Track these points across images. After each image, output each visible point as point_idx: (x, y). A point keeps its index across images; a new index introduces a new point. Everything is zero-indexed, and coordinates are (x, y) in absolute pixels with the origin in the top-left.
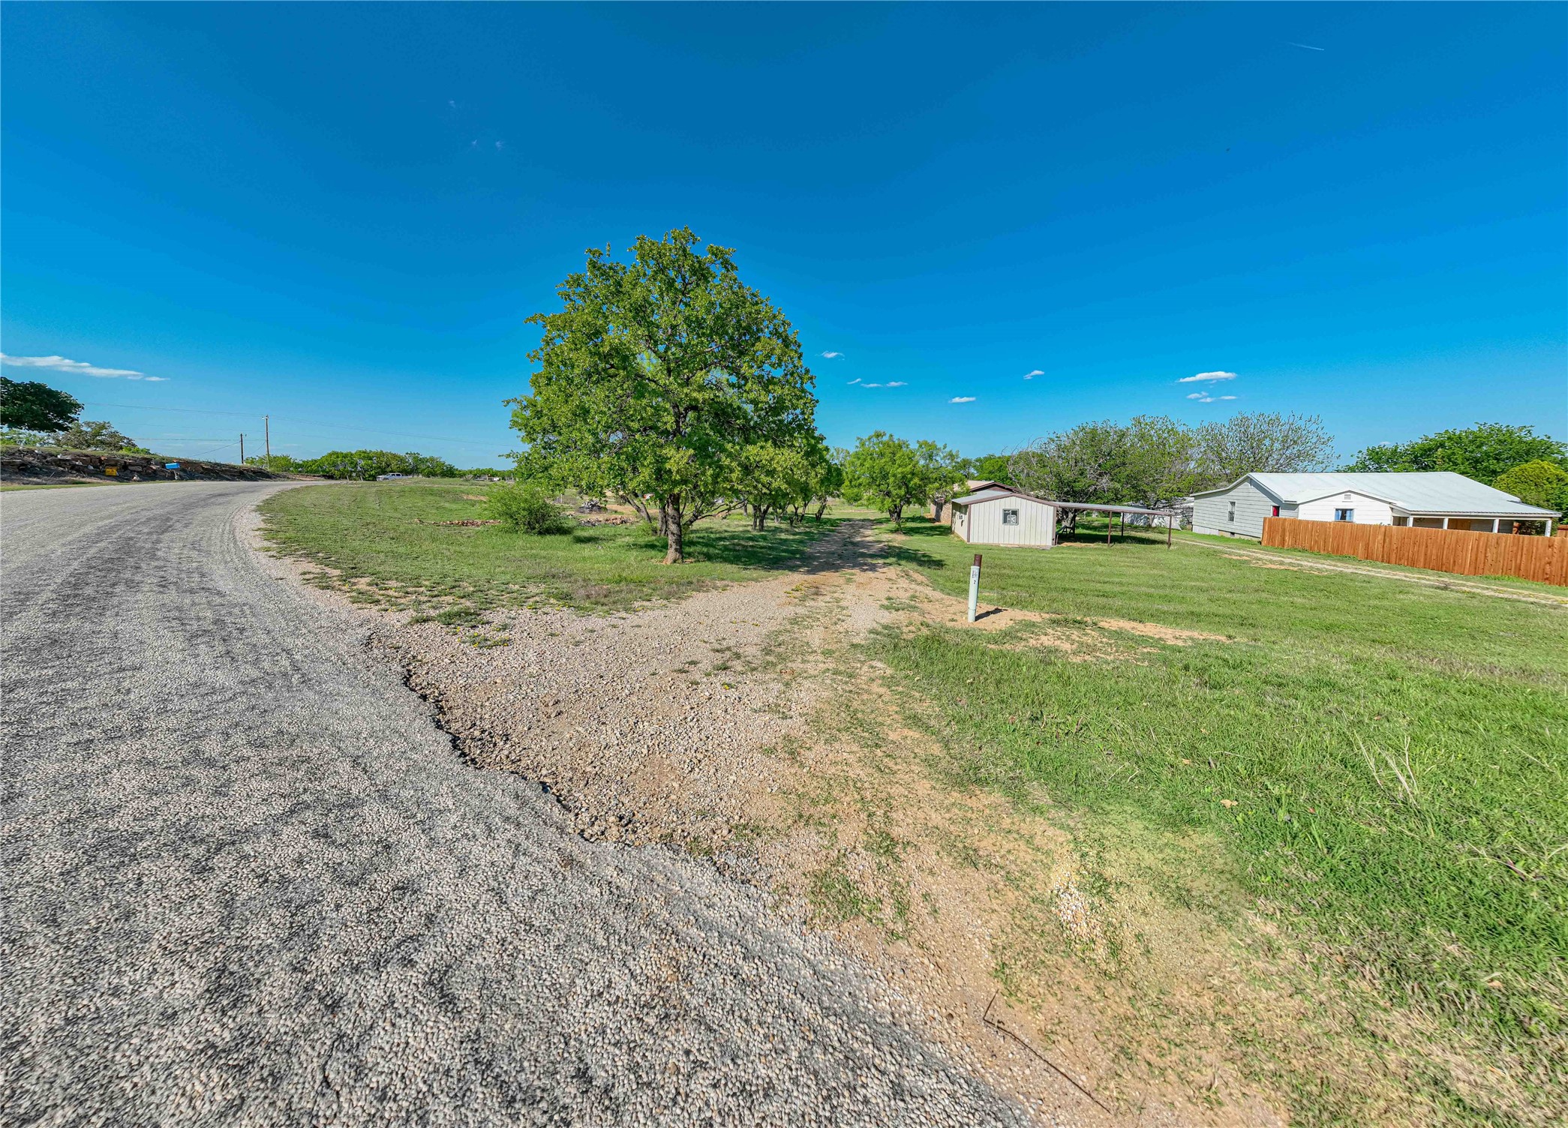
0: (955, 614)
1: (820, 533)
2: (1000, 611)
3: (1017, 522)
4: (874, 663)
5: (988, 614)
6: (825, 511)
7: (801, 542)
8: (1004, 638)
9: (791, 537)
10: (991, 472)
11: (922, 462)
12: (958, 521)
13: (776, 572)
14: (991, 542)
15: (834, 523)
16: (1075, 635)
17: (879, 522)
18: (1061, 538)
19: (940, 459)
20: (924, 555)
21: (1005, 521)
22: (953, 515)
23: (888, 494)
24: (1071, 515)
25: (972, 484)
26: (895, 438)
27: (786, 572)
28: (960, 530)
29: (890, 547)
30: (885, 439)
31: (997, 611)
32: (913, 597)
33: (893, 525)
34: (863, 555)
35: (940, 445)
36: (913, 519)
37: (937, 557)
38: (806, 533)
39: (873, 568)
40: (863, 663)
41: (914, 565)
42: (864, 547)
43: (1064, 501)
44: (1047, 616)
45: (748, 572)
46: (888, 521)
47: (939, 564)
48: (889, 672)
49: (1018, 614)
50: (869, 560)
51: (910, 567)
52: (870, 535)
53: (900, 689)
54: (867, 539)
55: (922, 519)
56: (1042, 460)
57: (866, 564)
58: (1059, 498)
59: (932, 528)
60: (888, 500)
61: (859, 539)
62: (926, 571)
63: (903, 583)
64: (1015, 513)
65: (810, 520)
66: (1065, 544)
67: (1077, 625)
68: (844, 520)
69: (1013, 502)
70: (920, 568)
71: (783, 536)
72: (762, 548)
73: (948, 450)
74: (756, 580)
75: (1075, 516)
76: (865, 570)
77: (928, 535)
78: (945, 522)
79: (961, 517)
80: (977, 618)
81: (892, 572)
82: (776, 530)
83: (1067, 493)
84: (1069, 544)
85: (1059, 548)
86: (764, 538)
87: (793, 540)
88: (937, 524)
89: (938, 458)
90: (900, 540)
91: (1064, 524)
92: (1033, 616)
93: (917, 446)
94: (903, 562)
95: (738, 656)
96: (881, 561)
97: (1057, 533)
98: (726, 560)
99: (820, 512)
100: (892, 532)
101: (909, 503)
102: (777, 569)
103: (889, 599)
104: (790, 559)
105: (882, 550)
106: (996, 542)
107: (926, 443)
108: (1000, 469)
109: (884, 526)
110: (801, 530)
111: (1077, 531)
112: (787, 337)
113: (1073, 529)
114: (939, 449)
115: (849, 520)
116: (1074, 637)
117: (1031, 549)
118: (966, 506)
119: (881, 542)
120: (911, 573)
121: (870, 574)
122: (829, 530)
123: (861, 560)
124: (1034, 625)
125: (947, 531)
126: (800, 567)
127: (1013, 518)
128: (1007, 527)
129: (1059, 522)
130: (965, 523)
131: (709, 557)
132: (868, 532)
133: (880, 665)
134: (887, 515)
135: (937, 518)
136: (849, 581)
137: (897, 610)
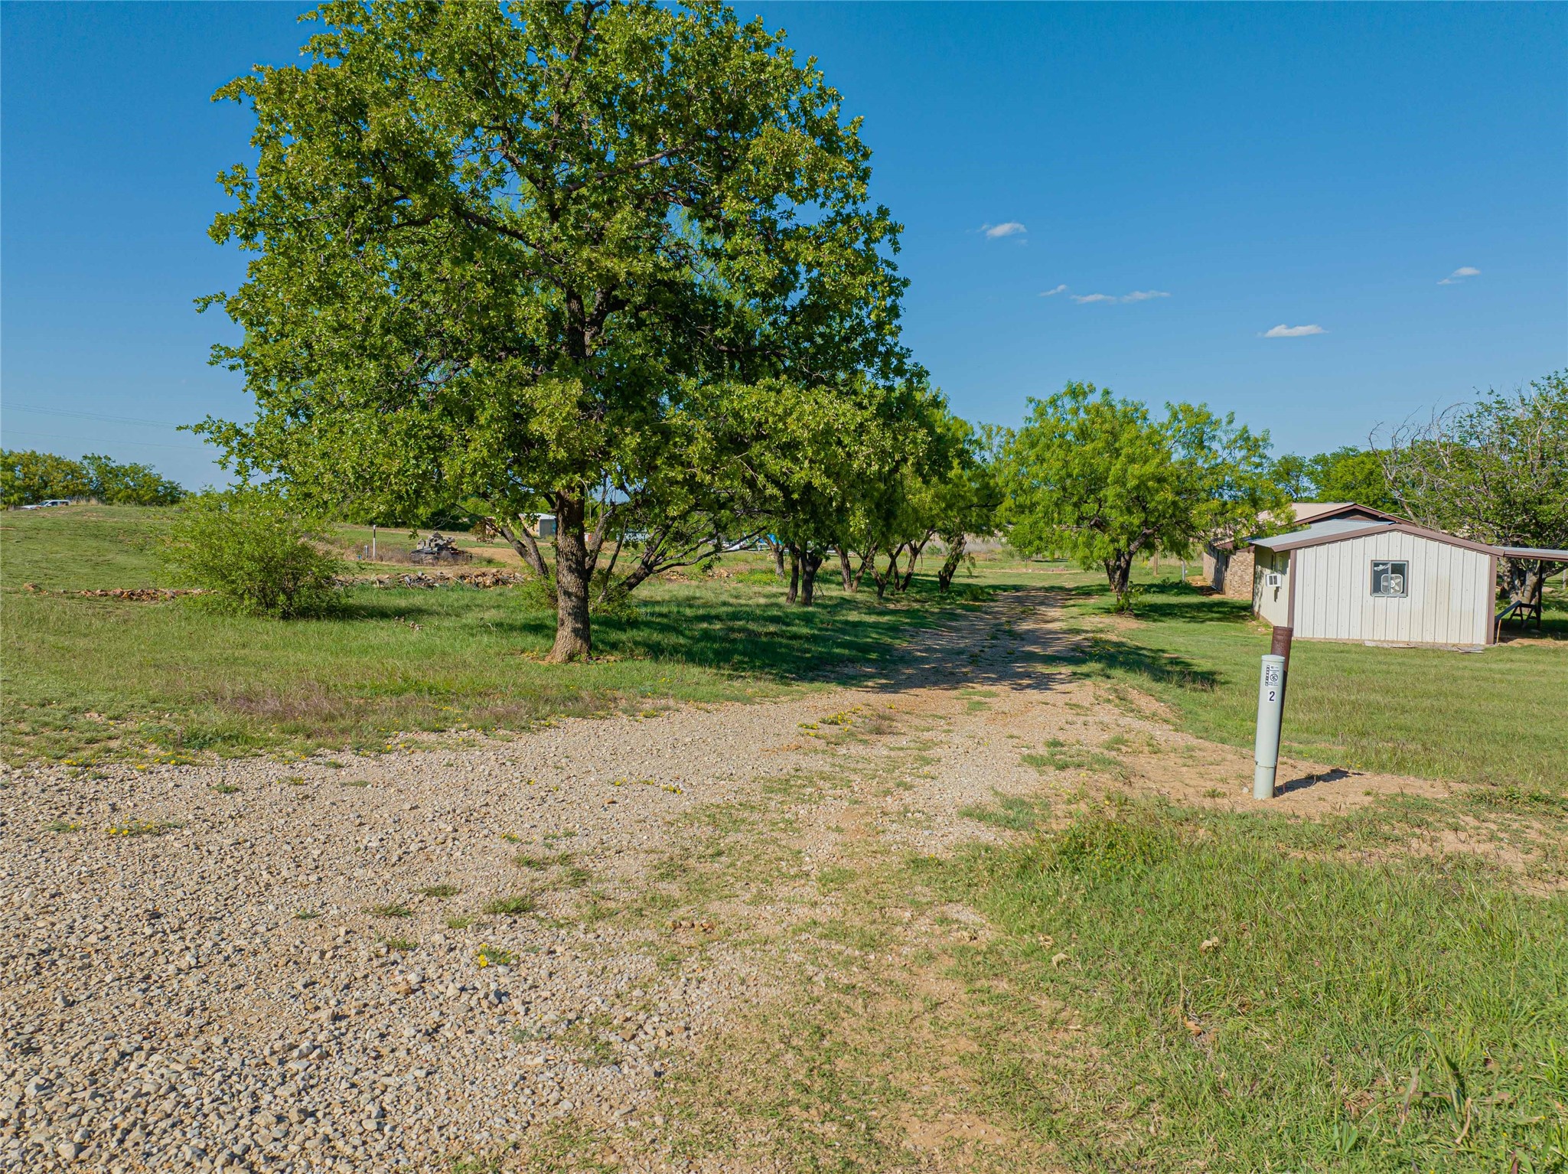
0: (1224, 781)
1: (943, 612)
2: (1344, 774)
3: (1404, 591)
4: (953, 911)
5: (1309, 780)
6: (961, 569)
7: (894, 629)
8: (1343, 833)
9: (872, 619)
10: (1347, 487)
11: (1179, 454)
12: (1266, 589)
13: (804, 687)
14: (1344, 635)
15: (977, 593)
16: (1535, 829)
17: (1086, 592)
18: (1507, 629)
19: (1221, 449)
20: (1174, 662)
21: (1376, 588)
22: (1257, 577)
23: (1101, 524)
24: (1531, 579)
25: (1302, 511)
26: (1116, 399)
27: (833, 686)
28: (1272, 611)
29: (1096, 642)
30: (1094, 399)
31: (1336, 774)
32: (1116, 744)
33: (1111, 599)
34: (1031, 657)
35: (1219, 413)
36: (1163, 588)
37: (1204, 665)
38: (908, 613)
39: (1043, 683)
40: (920, 909)
41: (1144, 679)
42: (1035, 643)
43: (1516, 544)
44: (1464, 787)
45: (737, 684)
46: (1103, 590)
47: (1208, 679)
48: (989, 935)
49: (1389, 784)
50: (1040, 668)
51: (1134, 684)
52: (1057, 618)
53: (1003, 986)
54: (1050, 626)
55: (1183, 588)
56: (1463, 457)
57: (1028, 676)
58: (1503, 540)
59: (1200, 607)
60: (1101, 539)
61: (1025, 626)
62: (1172, 691)
63: (1108, 714)
64: (1399, 569)
65: (924, 586)
66: (1516, 643)
67: (1542, 807)
68: (1005, 588)
69: (1393, 545)
70: (1159, 686)
71: (854, 616)
72: (795, 637)
73: (1237, 425)
74: (749, 701)
75: (1540, 583)
76: (1023, 688)
77: (1193, 619)
78: (1236, 590)
79: (1273, 580)
80: (1277, 791)
81: (1084, 692)
82: (844, 603)
83: (1522, 528)
84: (1527, 642)
85: (1501, 650)
86: (808, 619)
87: (875, 626)
88: (1216, 597)
89: (1215, 445)
90: (1124, 630)
91: (1514, 598)
92: (1430, 789)
93: (1165, 417)
94: (1118, 673)
95: (580, 878)
96: (1066, 670)
97: (1497, 618)
98: (692, 657)
99: (949, 570)
100: (1108, 611)
101: (1149, 546)
102: (812, 680)
103: (1056, 744)
104: (852, 660)
105: (1077, 647)
106: (1355, 635)
107: (1188, 410)
108: (1370, 479)
109: (1093, 601)
110: (902, 606)
111: (1545, 615)
112: (833, 132)
113: (1537, 609)
114: (1217, 423)
115: (1016, 588)
116: (1532, 835)
117: (1435, 652)
118: (1286, 554)
119: (1078, 632)
120: (1133, 694)
121: (1033, 695)
122: (964, 607)
123: (1019, 667)
124: (1424, 806)
125: (1242, 612)
126: (870, 677)
127: (1395, 582)
128: (1381, 601)
129: (1503, 596)
130: (1284, 594)
131: (655, 651)
132: (1053, 612)
133: (967, 915)
134: (1102, 578)
135: (1218, 586)
136: (975, 707)
137: (1063, 767)
